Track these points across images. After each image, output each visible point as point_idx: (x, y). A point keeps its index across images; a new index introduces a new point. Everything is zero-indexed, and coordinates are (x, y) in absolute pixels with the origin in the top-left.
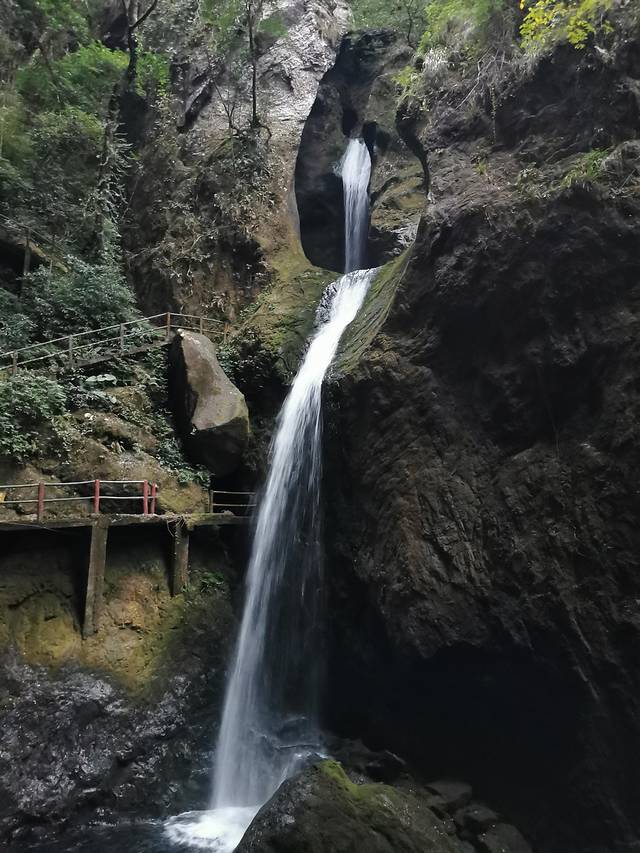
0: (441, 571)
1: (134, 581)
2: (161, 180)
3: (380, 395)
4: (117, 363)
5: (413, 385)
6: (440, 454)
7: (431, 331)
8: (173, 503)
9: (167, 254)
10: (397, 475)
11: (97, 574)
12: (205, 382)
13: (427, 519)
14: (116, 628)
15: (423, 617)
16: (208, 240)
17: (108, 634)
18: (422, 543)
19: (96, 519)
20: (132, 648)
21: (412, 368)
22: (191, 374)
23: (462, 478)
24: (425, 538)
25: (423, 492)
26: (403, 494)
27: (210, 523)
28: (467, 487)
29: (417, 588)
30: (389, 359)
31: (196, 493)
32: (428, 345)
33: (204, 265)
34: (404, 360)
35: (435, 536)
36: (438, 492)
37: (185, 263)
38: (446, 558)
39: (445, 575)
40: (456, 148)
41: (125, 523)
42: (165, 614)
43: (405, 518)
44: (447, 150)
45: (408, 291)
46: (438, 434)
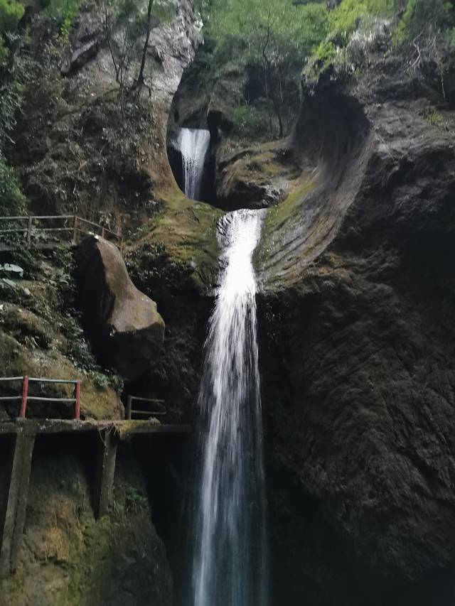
0: (423, 485)
1: (54, 502)
2: (42, 112)
3: (332, 308)
4: (25, 255)
5: (372, 300)
6: (408, 367)
7: (387, 252)
8: (93, 408)
9: (49, 172)
10: (357, 385)
11: (19, 495)
12: (120, 286)
13: (402, 431)
14: (37, 565)
15: (407, 536)
16: (94, 165)
17: (28, 574)
18: (398, 456)
19: (22, 424)
20: (58, 590)
21: (370, 285)
22: (109, 276)
23: (436, 391)
24: (400, 450)
25: (393, 403)
26: (367, 406)
27: (140, 431)
28: (444, 401)
29: (398, 504)
30: (342, 275)
31: (112, 399)
32: (386, 264)
33: (89, 187)
34: (357, 277)
35: (414, 449)
36: (412, 404)
37: (69, 183)
38: (428, 473)
39: (429, 491)
40: (394, 105)
41: (55, 430)
42: (91, 542)
43: (373, 430)
44: (385, 105)
45: (358, 217)
46: (405, 348)
